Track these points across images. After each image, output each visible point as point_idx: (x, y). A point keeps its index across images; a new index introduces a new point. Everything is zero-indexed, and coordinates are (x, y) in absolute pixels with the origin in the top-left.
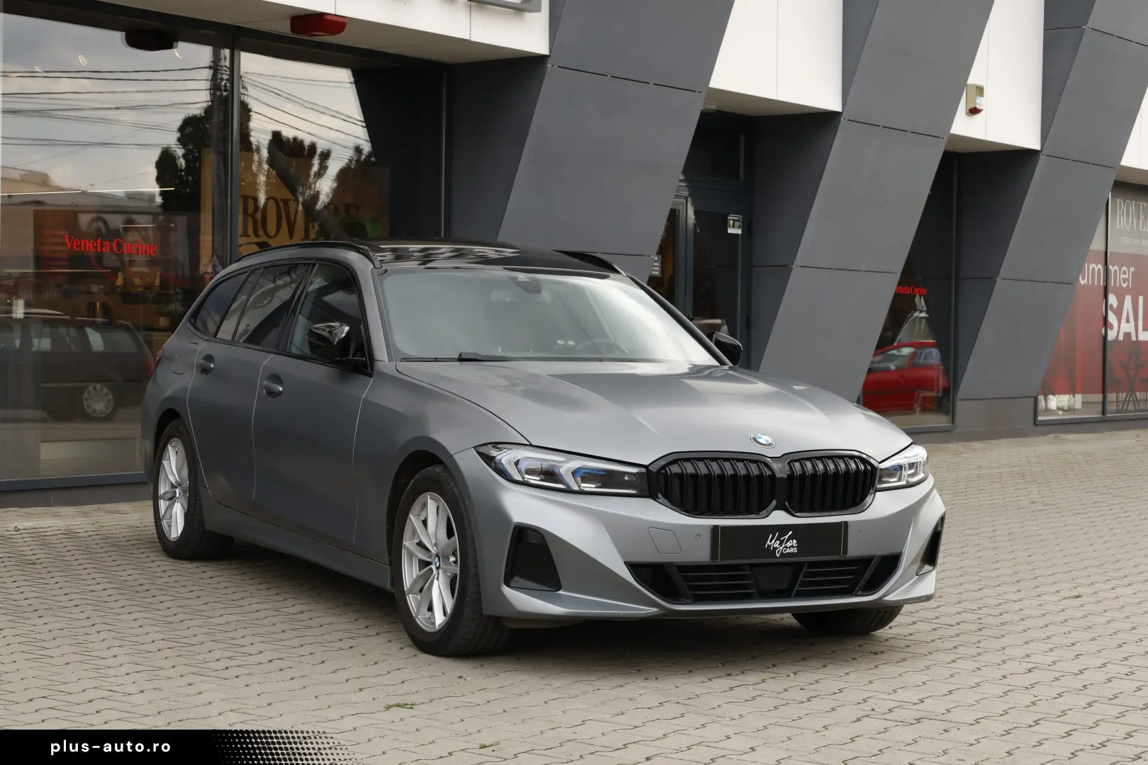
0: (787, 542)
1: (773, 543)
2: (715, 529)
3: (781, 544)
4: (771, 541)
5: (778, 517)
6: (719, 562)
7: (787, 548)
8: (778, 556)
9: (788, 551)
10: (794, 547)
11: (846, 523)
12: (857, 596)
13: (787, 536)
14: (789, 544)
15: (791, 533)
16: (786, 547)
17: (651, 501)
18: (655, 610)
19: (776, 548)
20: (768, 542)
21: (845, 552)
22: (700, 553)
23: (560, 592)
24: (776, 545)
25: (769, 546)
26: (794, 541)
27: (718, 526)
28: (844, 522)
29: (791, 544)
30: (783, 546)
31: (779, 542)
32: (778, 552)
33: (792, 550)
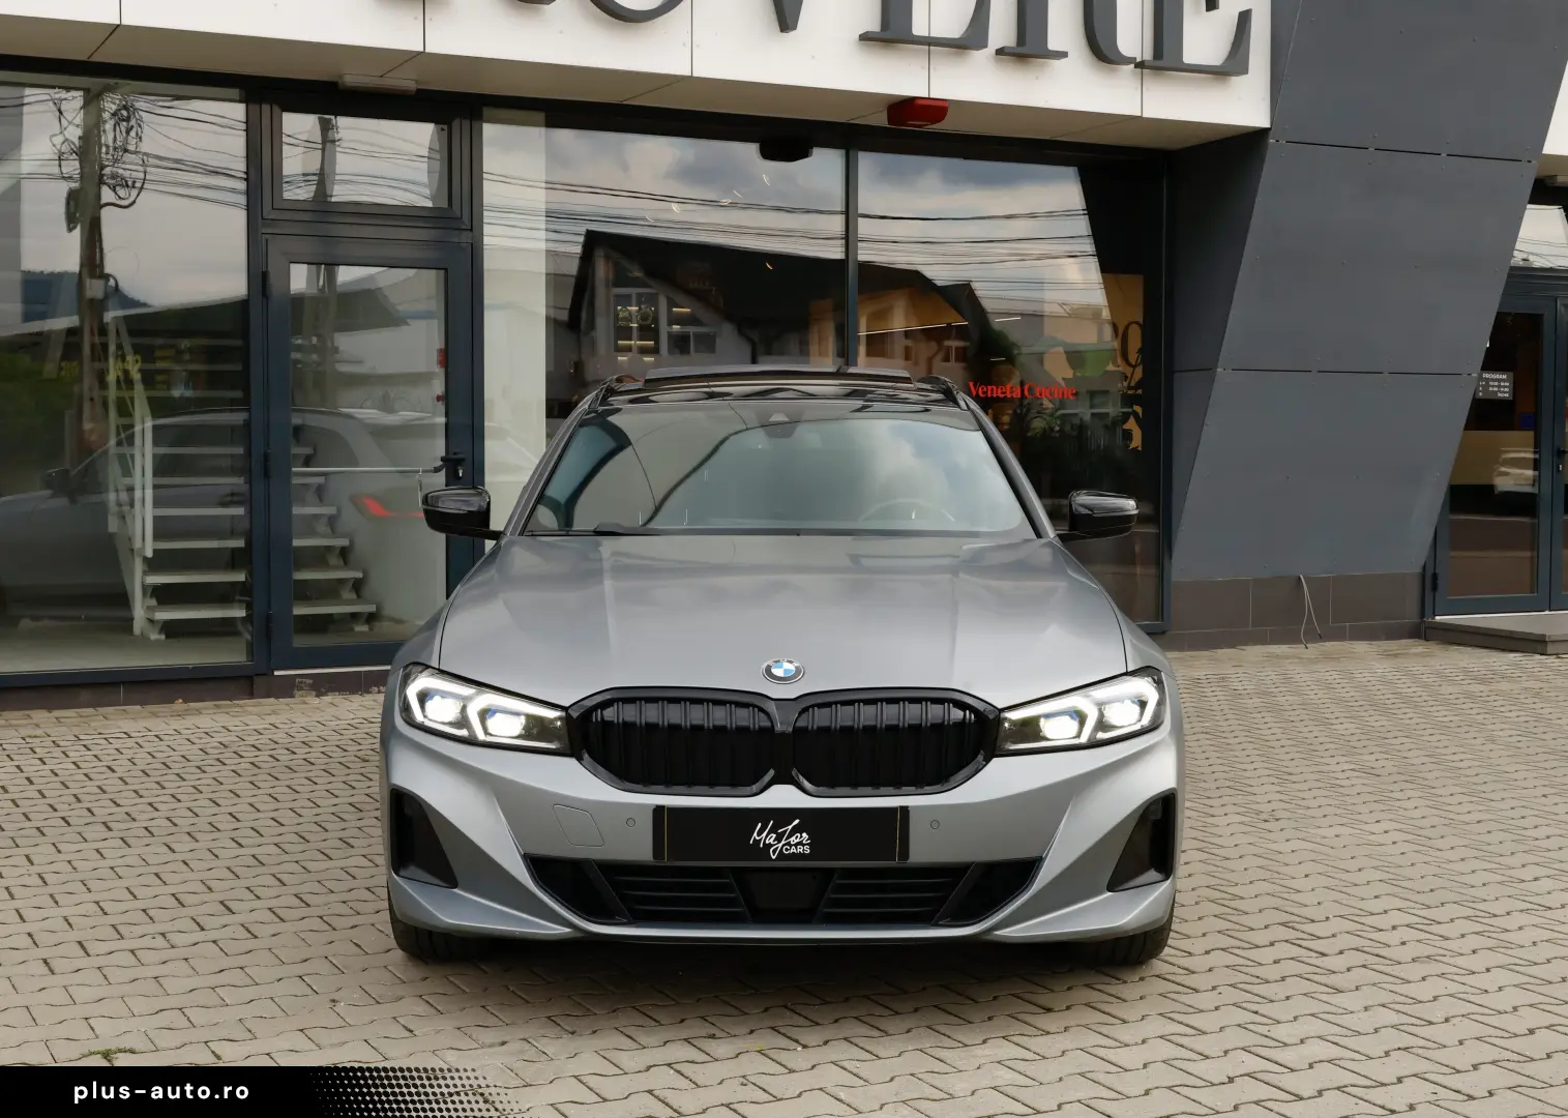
0: (790, 836)
1: (764, 837)
2: (659, 810)
3: (778, 839)
4: (759, 834)
5: (783, 796)
6: (666, 862)
7: (791, 846)
8: (774, 857)
9: (793, 850)
10: (804, 845)
11: (905, 810)
12: (937, 925)
13: (790, 827)
14: (793, 840)
15: (797, 821)
16: (789, 844)
17: (573, 762)
18: (570, 931)
19: (770, 845)
20: (755, 834)
21: (905, 854)
22: (638, 847)
23: (455, 890)
24: (771, 839)
25: (757, 842)
26: (804, 835)
27: (663, 806)
28: (902, 807)
29: (798, 840)
30: (783, 842)
31: (774, 836)
32: (774, 852)
33: (800, 849)
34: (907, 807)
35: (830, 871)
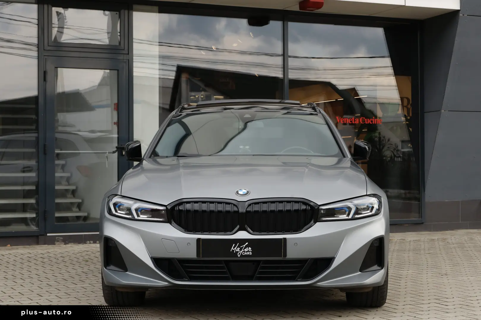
0: (244, 249)
1: (235, 249)
2: (198, 240)
3: (241, 250)
5: (242, 235)
6: (202, 259)
7: (245, 252)
8: (239, 256)
9: (246, 253)
10: (249, 252)
11: (285, 240)
12: (297, 281)
13: (245, 245)
14: (246, 250)
15: (247, 243)
16: (244, 251)
17: (168, 225)
18: (167, 283)
19: (238, 252)
20: (232, 248)
21: (285, 255)
22: (191, 253)
23: (127, 273)
24: (238, 250)
25: (233, 251)
26: (250, 248)
27: (200, 238)
28: (284, 238)
29: (247, 250)
30: (242, 251)
31: (239, 248)
32: (239, 254)
33: (248, 253)
34: (286, 238)
35: (259, 262)
